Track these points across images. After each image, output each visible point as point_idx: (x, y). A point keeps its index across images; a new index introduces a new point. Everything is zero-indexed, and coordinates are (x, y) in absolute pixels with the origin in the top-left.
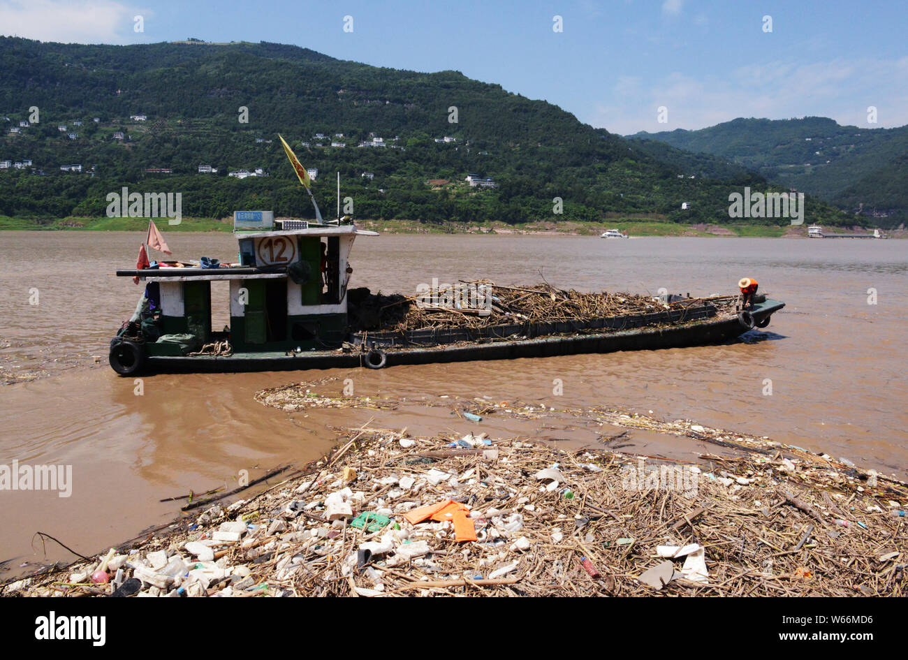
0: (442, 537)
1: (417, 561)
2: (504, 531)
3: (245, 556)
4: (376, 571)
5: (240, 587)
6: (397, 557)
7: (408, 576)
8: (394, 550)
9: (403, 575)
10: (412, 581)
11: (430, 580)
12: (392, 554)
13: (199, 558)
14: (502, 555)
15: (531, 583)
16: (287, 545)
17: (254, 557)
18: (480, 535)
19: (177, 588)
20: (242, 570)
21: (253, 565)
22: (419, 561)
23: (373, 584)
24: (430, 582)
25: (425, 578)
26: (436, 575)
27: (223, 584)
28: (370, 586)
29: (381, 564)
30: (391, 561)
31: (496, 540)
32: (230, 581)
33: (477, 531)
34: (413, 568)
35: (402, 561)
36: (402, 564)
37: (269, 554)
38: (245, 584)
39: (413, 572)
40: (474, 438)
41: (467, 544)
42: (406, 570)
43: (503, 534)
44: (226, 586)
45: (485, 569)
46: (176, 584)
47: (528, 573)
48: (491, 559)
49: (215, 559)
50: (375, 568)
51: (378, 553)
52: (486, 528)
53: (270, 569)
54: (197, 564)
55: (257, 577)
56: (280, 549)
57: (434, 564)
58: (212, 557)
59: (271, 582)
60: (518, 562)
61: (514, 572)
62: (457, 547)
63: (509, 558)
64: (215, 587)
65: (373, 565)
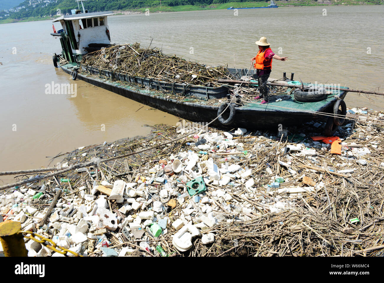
0: (325, 150)
1: (309, 157)
2: (356, 154)
3: (244, 140)
4: (290, 157)
5: (239, 150)
6: (301, 153)
7: (303, 162)
8: (301, 151)
9: (301, 161)
10: (304, 164)
11: (312, 166)
12: (299, 152)
13: (227, 137)
14: (350, 164)
15: (358, 180)
16: (260, 140)
17: (247, 141)
18: (343, 153)
19: (217, 145)
20: (241, 145)
21: (246, 144)
22: (310, 157)
23: (288, 161)
24: (312, 167)
25: (310, 164)
26: (315, 165)
27: (233, 147)
28: (286, 161)
29: (293, 155)
30: (298, 154)
31: (350, 157)
32: (236, 147)
33: (342, 151)
34: (306, 159)
35: (302, 155)
36: (302, 157)
37: (253, 141)
38: (241, 149)
39: (306, 161)
40: (358, 110)
41: (335, 155)
42: (303, 159)
43: (355, 155)
44: (234, 148)
45: (338, 168)
46: (217, 144)
47: (359, 175)
48: (344, 164)
49: (233, 139)
50: (290, 155)
51: (293, 150)
52: (348, 151)
53: (251, 147)
54: (226, 139)
55: (245, 148)
56: (257, 141)
57: (316, 160)
58: (232, 138)
59: (250, 151)
60: (356, 169)
61: (351, 173)
62: (331, 155)
63: (353, 166)
64: (230, 148)
65: (290, 154)
